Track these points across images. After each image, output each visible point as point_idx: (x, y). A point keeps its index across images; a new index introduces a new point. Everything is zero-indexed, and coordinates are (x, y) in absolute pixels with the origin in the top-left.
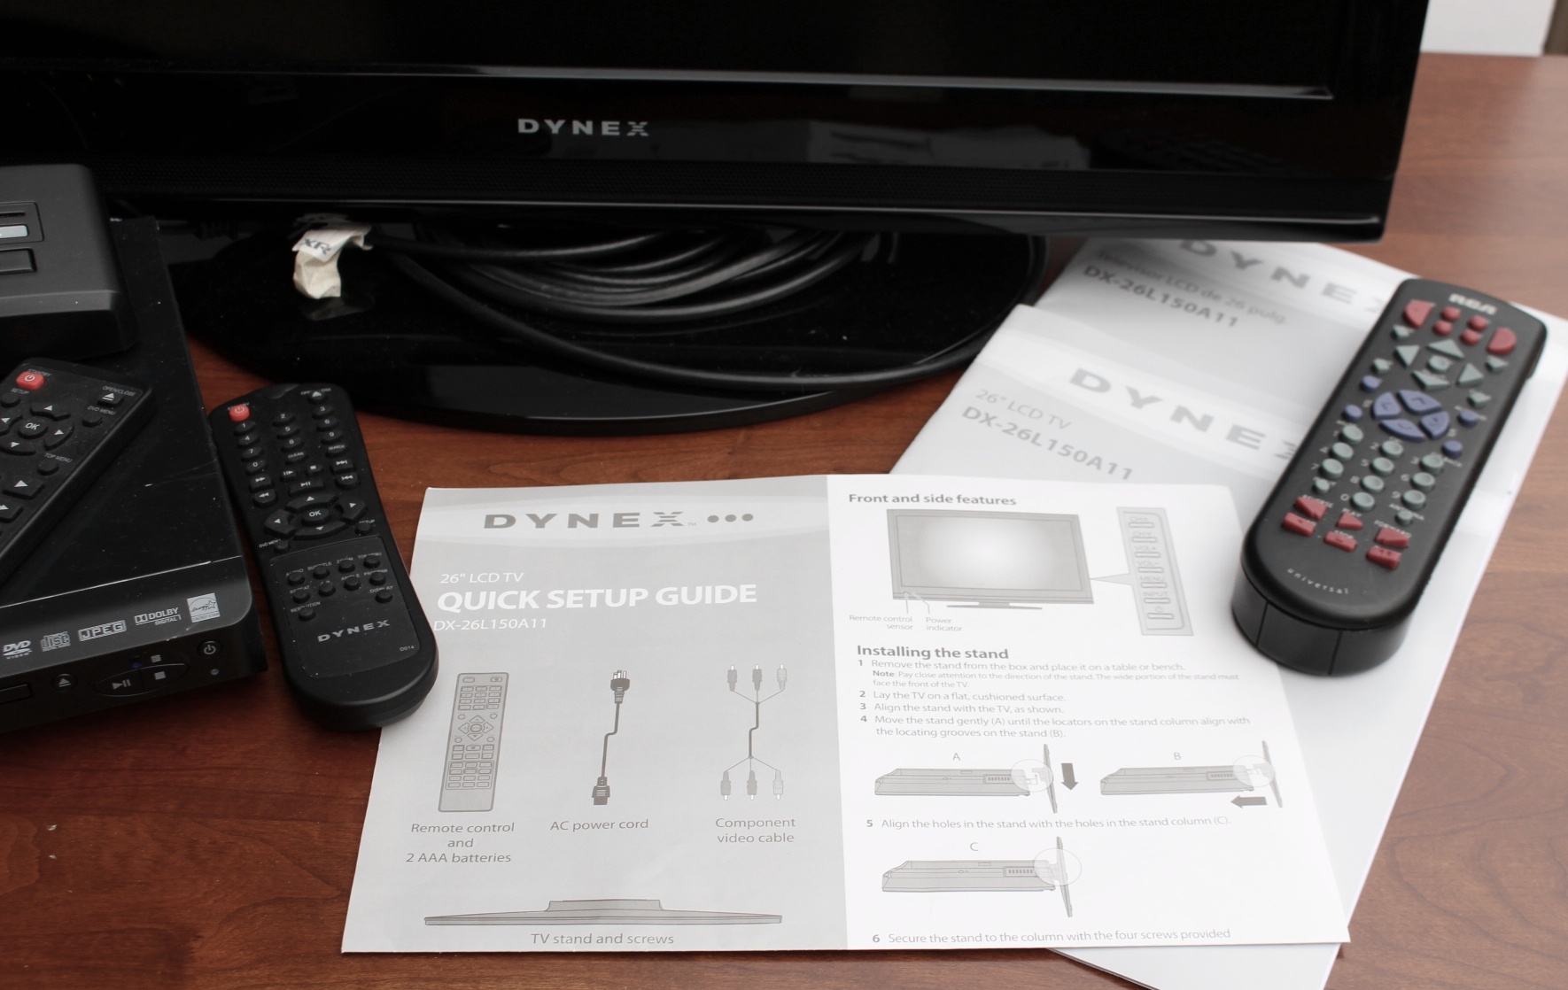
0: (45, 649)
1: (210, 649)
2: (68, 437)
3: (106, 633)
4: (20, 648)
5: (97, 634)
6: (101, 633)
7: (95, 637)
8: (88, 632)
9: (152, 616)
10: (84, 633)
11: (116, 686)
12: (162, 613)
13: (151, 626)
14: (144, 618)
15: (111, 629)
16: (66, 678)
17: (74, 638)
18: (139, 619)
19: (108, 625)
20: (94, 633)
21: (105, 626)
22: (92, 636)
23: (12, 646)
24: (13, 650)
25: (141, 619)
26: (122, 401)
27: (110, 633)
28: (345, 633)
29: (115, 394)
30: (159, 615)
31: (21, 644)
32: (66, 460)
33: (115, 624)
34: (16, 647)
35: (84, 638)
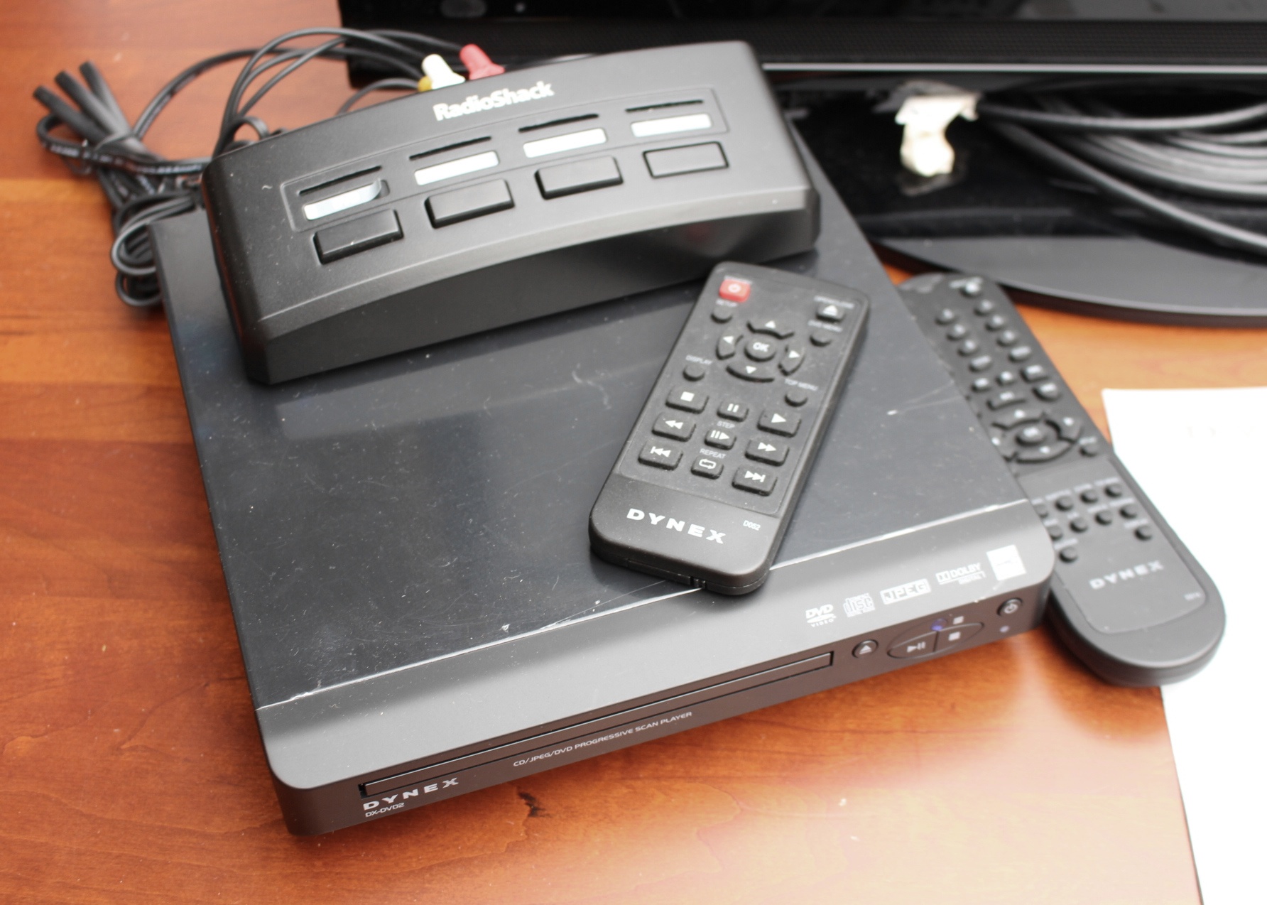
0: (850, 614)
1: (1012, 607)
2: (803, 360)
3: (911, 595)
4: (823, 614)
5: (901, 596)
6: (905, 594)
7: (899, 599)
8: (891, 595)
9: (954, 573)
10: (887, 595)
11: (911, 649)
12: (964, 570)
13: (955, 584)
14: (946, 576)
15: (914, 589)
16: (868, 645)
17: (877, 600)
18: (941, 577)
19: (910, 585)
20: (897, 595)
21: (908, 586)
22: (895, 597)
23: (815, 611)
24: (817, 615)
25: (944, 577)
26: (845, 316)
27: (914, 594)
28: (1119, 578)
29: (838, 308)
30: (961, 572)
31: (824, 608)
32: (812, 388)
33: (917, 583)
34: (819, 613)
35: (888, 601)
